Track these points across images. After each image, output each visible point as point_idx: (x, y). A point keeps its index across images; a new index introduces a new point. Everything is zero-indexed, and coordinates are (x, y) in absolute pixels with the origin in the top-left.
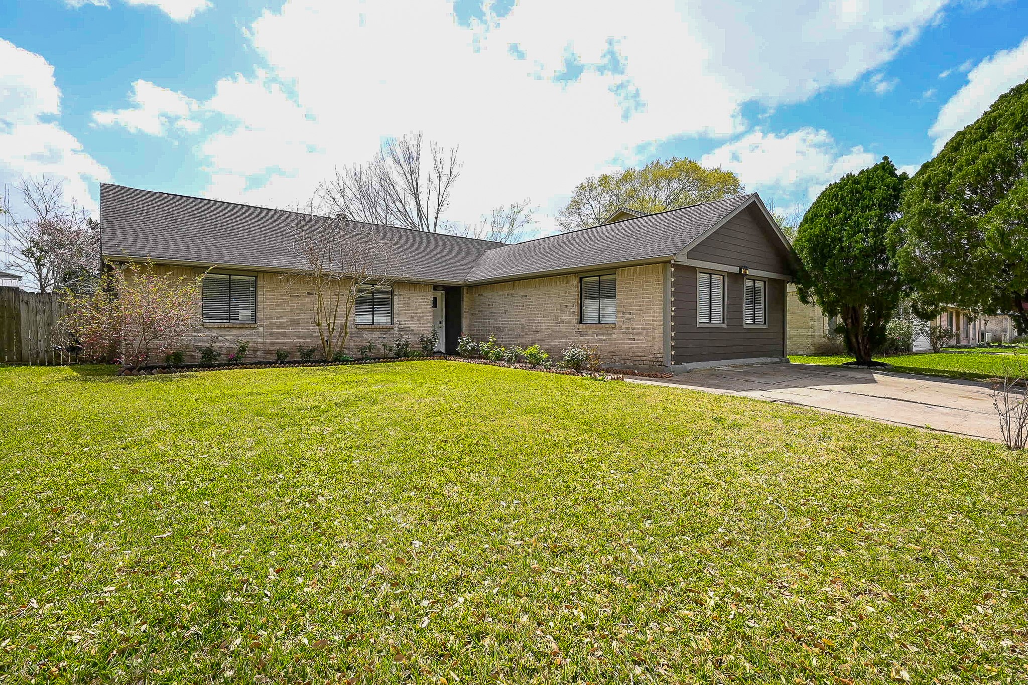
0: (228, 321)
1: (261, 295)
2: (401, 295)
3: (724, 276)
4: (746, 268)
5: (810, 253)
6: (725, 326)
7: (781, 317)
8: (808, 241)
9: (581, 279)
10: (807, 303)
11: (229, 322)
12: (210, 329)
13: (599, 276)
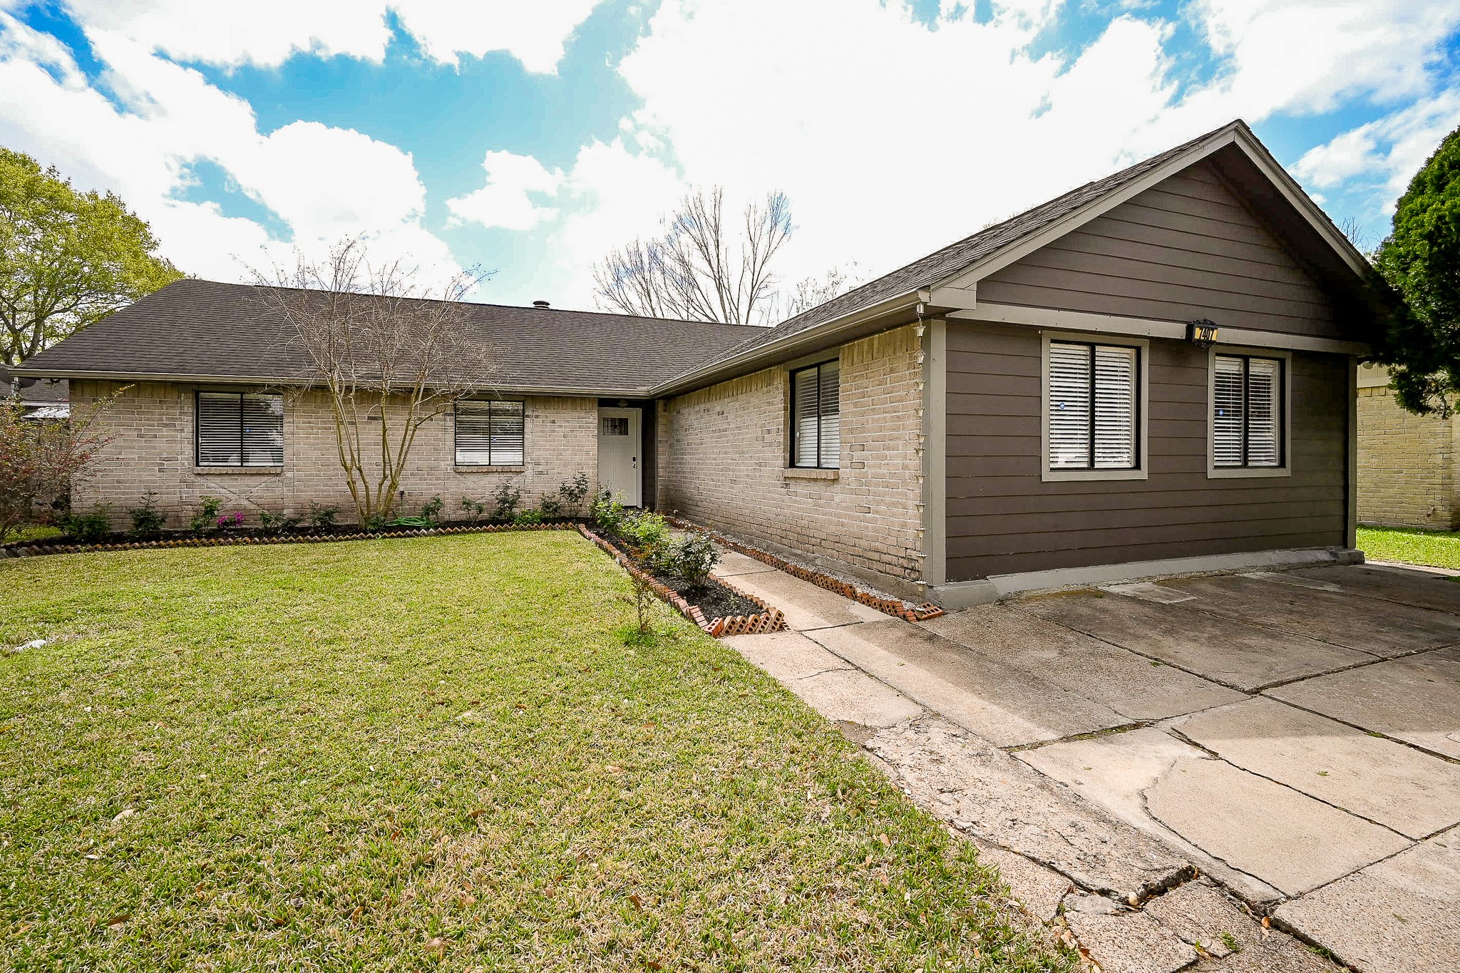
0: (239, 464)
1: (289, 422)
2: (537, 417)
3: (1138, 350)
4: (1210, 325)
5: (1432, 270)
6: (1143, 474)
7: (1337, 446)
8: (1429, 237)
9: (793, 374)
10: (1424, 409)
11: (242, 466)
12: (205, 477)
13: (818, 365)
